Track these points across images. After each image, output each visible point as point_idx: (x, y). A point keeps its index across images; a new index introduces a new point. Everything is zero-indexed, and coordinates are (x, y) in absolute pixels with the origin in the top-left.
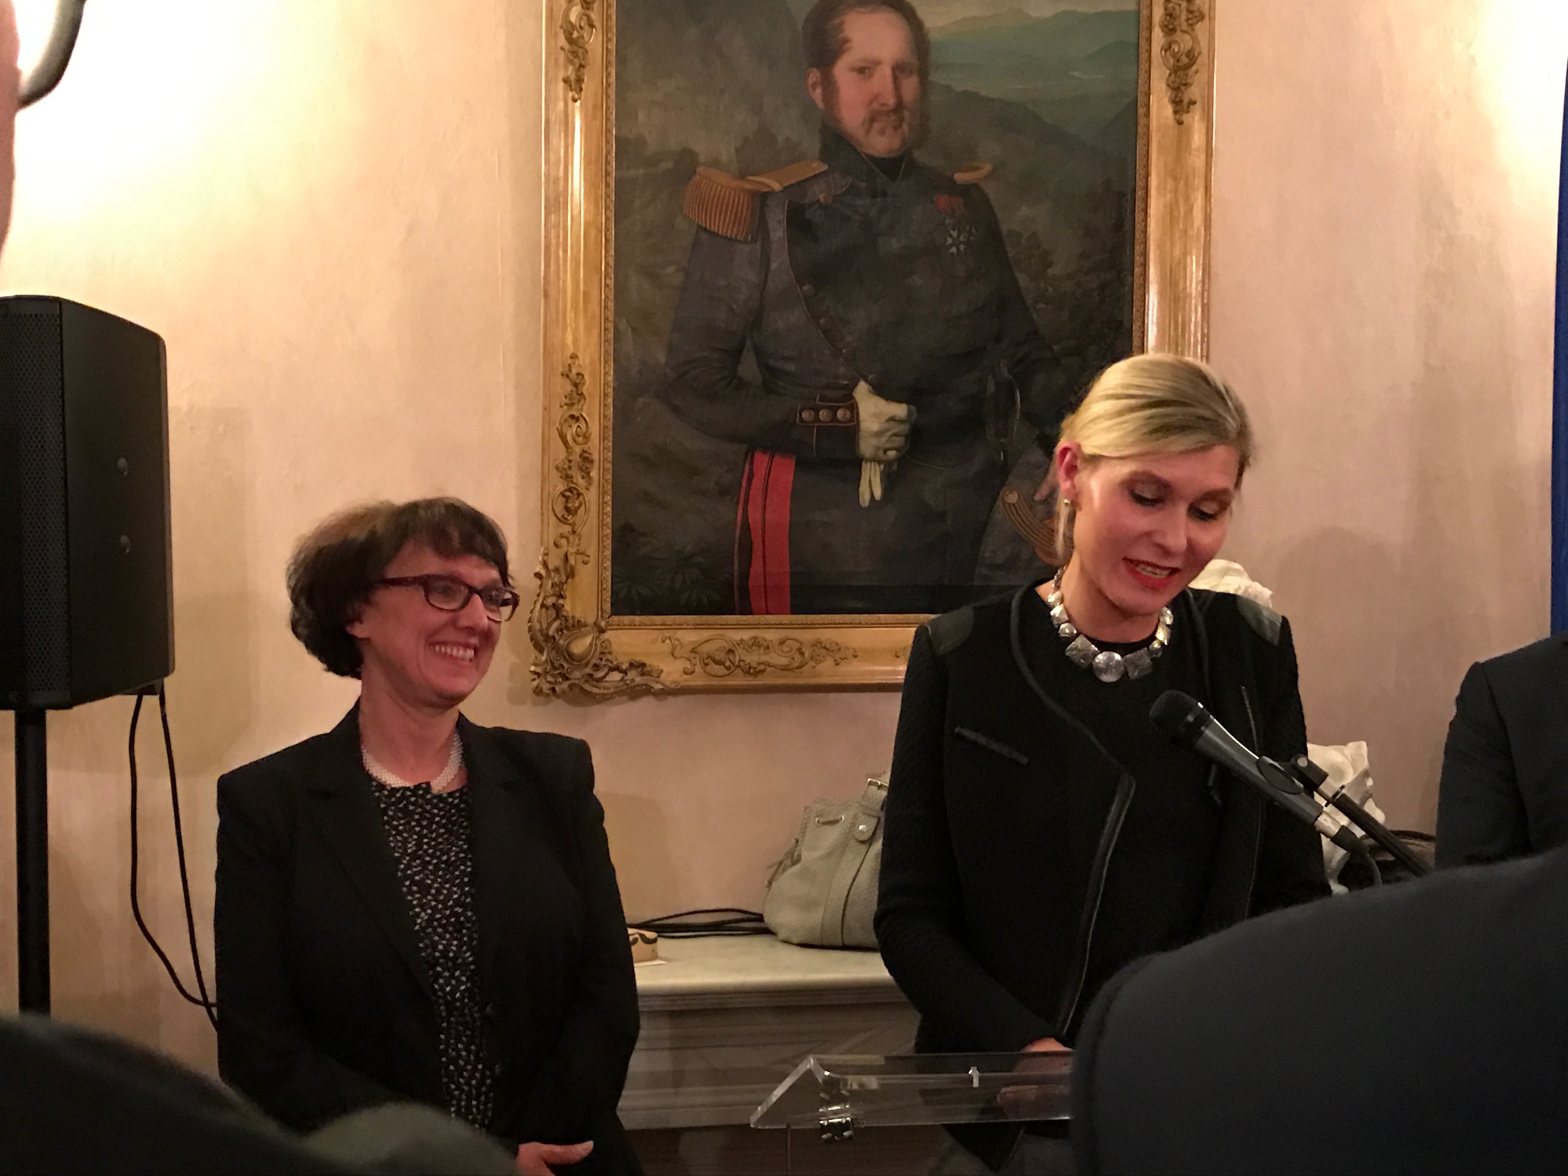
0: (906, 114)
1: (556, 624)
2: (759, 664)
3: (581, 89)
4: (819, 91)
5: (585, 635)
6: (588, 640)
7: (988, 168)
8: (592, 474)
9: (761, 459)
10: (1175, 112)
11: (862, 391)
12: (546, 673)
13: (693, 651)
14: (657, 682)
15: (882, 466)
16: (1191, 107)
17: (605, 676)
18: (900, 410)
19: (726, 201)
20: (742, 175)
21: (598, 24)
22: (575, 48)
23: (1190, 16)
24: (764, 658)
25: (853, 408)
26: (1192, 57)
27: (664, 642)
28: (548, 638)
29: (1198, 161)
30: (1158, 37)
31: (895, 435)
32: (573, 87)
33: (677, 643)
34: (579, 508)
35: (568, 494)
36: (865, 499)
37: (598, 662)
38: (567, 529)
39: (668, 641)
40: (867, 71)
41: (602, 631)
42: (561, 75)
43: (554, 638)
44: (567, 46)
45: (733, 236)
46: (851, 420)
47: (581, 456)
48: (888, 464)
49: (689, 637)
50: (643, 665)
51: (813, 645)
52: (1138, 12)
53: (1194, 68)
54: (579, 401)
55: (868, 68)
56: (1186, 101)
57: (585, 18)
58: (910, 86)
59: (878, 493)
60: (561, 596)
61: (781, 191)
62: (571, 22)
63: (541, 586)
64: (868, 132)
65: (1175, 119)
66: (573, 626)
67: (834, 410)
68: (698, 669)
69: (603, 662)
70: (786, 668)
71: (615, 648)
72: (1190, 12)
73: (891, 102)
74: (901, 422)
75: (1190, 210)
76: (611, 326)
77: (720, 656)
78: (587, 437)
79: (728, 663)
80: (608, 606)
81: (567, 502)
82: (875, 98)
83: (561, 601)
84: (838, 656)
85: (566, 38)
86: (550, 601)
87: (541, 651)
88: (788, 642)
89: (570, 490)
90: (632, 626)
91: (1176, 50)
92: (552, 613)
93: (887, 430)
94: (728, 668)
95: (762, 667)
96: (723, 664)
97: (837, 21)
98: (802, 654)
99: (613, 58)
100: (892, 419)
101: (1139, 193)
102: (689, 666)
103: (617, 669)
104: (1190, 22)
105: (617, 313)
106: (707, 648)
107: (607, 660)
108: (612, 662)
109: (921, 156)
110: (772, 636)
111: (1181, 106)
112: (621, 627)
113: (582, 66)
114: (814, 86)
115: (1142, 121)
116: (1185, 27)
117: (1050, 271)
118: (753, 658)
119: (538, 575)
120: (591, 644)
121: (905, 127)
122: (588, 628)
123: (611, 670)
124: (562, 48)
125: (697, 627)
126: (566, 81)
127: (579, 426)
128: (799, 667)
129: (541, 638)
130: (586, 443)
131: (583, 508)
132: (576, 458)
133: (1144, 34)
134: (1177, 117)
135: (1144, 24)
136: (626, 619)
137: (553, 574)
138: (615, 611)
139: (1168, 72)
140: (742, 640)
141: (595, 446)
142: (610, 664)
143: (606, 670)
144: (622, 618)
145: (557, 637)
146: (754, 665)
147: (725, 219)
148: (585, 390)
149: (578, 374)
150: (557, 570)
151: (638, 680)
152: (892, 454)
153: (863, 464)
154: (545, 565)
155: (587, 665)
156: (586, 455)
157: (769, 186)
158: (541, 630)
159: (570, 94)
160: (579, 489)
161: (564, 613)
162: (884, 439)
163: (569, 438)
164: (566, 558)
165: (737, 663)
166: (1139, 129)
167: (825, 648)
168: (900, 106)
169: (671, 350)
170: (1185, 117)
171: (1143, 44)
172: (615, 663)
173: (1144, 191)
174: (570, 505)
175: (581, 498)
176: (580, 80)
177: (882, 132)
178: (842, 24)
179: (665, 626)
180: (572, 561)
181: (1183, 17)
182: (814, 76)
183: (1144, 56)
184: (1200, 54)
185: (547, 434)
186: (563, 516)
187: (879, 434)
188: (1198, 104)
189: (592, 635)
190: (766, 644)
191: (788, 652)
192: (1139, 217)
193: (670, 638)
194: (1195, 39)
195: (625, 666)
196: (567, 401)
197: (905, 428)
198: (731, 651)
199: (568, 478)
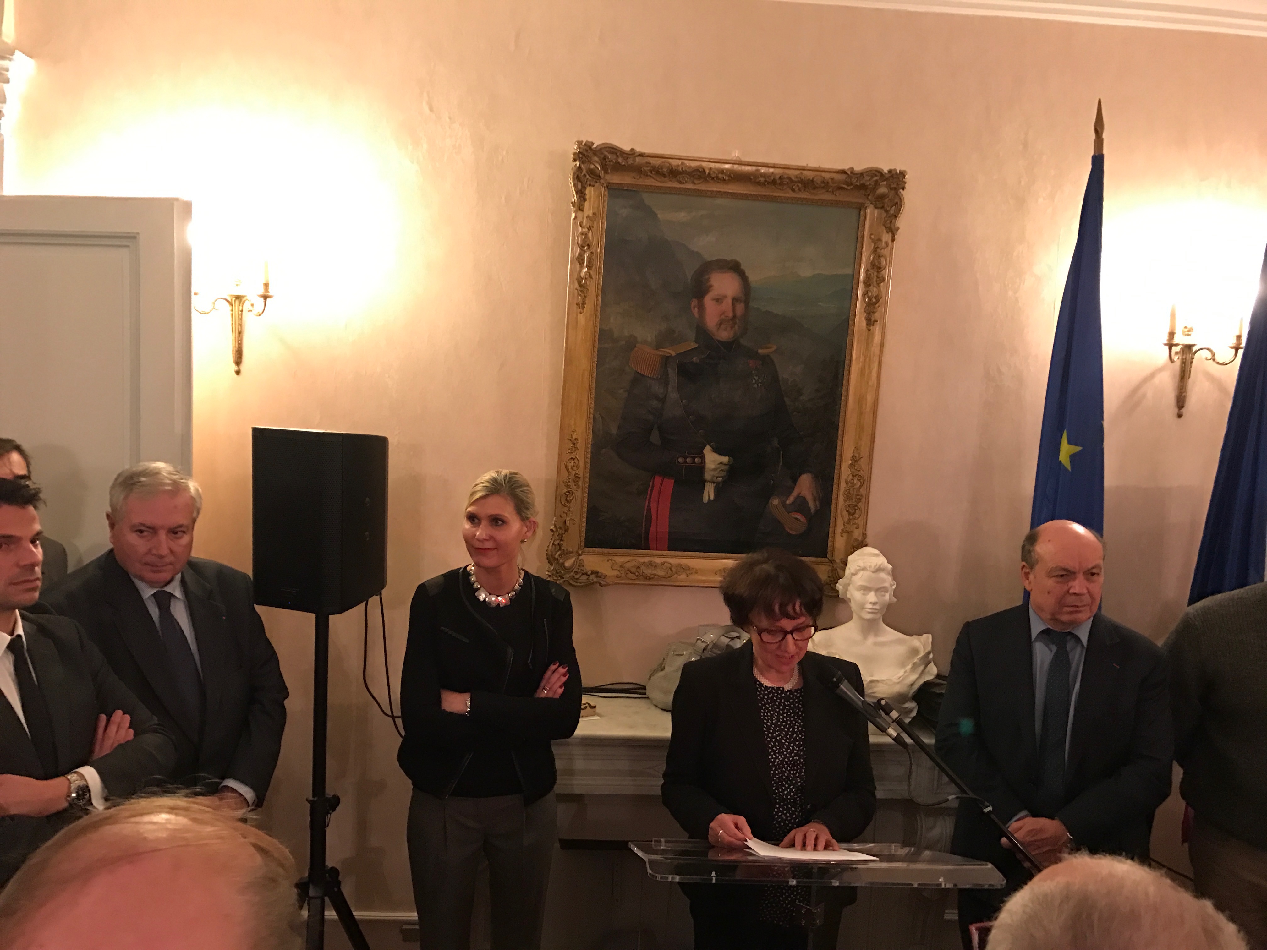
0: (737, 321)
1: (558, 553)
2: (651, 574)
3: (584, 308)
4: (696, 309)
5: (572, 557)
6: (573, 560)
7: (775, 348)
8: (579, 484)
9: (658, 480)
10: (867, 325)
11: (708, 451)
12: (553, 575)
13: (621, 566)
14: (604, 581)
15: (715, 485)
16: (875, 323)
17: (580, 577)
18: (725, 459)
19: (649, 360)
20: (658, 347)
21: (593, 277)
22: (582, 289)
23: (878, 280)
24: (654, 572)
25: (703, 457)
26: (878, 298)
27: (608, 561)
28: (555, 559)
29: (875, 349)
30: (861, 287)
31: (722, 470)
32: (581, 307)
33: (614, 562)
34: (572, 499)
35: (567, 494)
36: (706, 500)
37: (577, 570)
38: (566, 510)
39: (610, 561)
40: (720, 301)
41: (580, 555)
42: (575, 301)
43: (558, 559)
44: (579, 288)
45: (652, 377)
46: (701, 463)
47: (574, 475)
48: (717, 484)
49: (620, 560)
50: (598, 572)
51: (677, 566)
52: (853, 275)
53: (877, 305)
54: (575, 450)
55: (721, 299)
56: (873, 320)
57: (588, 274)
58: (740, 307)
59: (712, 497)
60: (562, 540)
61: (675, 356)
62: (581, 277)
63: (553, 535)
64: (718, 329)
65: (867, 328)
66: (567, 553)
67: (694, 458)
68: (623, 575)
69: (579, 571)
70: (663, 577)
71: (586, 563)
72: (878, 277)
73: (731, 315)
74: (725, 465)
75: (870, 372)
76: (592, 416)
77: (633, 570)
78: (578, 467)
79: (637, 574)
80: (583, 544)
81: (567, 497)
82: (723, 313)
83: (562, 543)
84: (688, 572)
85: (579, 285)
86: (556, 543)
87: (551, 564)
88: (665, 564)
89: (569, 492)
90: (594, 553)
91: (870, 295)
92: (558, 547)
93: (718, 468)
94: (637, 576)
95: (652, 576)
96: (635, 574)
97: (707, 277)
98: (672, 571)
99: (600, 292)
100: (721, 463)
101: (847, 362)
102: (619, 573)
103: (586, 574)
104: (878, 282)
105: (595, 410)
106: (628, 565)
107: (581, 570)
108: (583, 571)
109: (743, 341)
110: (658, 560)
111: (870, 322)
112: (589, 554)
113: (585, 297)
114: (694, 307)
115: (851, 328)
116: (875, 283)
117: (801, 398)
118: (648, 572)
119: (552, 530)
120: (574, 562)
121: (736, 327)
122: (574, 554)
123: (583, 574)
124: (576, 289)
125: (623, 555)
126: (577, 304)
127: (574, 462)
128: (670, 577)
129: (551, 559)
130: (577, 470)
131: (574, 499)
132: (572, 477)
133: (855, 286)
134: (868, 327)
135: (855, 281)
136: (591, 549)
137: (558, 529)
138: (587, 546)
139: (865, 305)
140: (644, 562)
141: (580, 472)
142: (582, 572)
143: (581, 574)
144: (589, 549)
145: (559, 558)
146: (648, 575)
147: (648, 369)
148: (578, 446)
149: (575, 439)
150: (560, 528)
151: (595, 580)
152: (720, 479)
153: (706, 484)
154: (555, 526)
155: (572, 571)
156: (577, 475)
157: (669, 353)
158: (552, 555)
159: (579, 310)
160: (573, 491)
161: (563, 548)
162: (717, 472)
163: (570, 468)
164: (565, 522)
165: (641, 574)
166: (849, 332)
167: (683, 568)
168: (734, 317)
169: (619, 427)
170: (871, 328)
171: (854, 291)
172: (585, 571)
173: (849, 361)
174: (568, 499)
175: (574, 495)
176: (584, 303)
177: (725, 330)
178: (710, 278)
179: (609, 554)
180: (568, 524)
181: (875, 279)
182: (694, 302)
183: (854, 297)
184: (881, 298)
185: (559, 467)
186: (565, 504)
187: (714, 470)
188: (878, 322)
189: (575, 558)
190: (655, 565)
191: (666, 569)
192: (846, 373)
193: (611, 560)
194: (879, 291)
195: (589, 573)
196: (570, 451)
197: (726, 468)
198: (639, 567)
199: (568, 486)
